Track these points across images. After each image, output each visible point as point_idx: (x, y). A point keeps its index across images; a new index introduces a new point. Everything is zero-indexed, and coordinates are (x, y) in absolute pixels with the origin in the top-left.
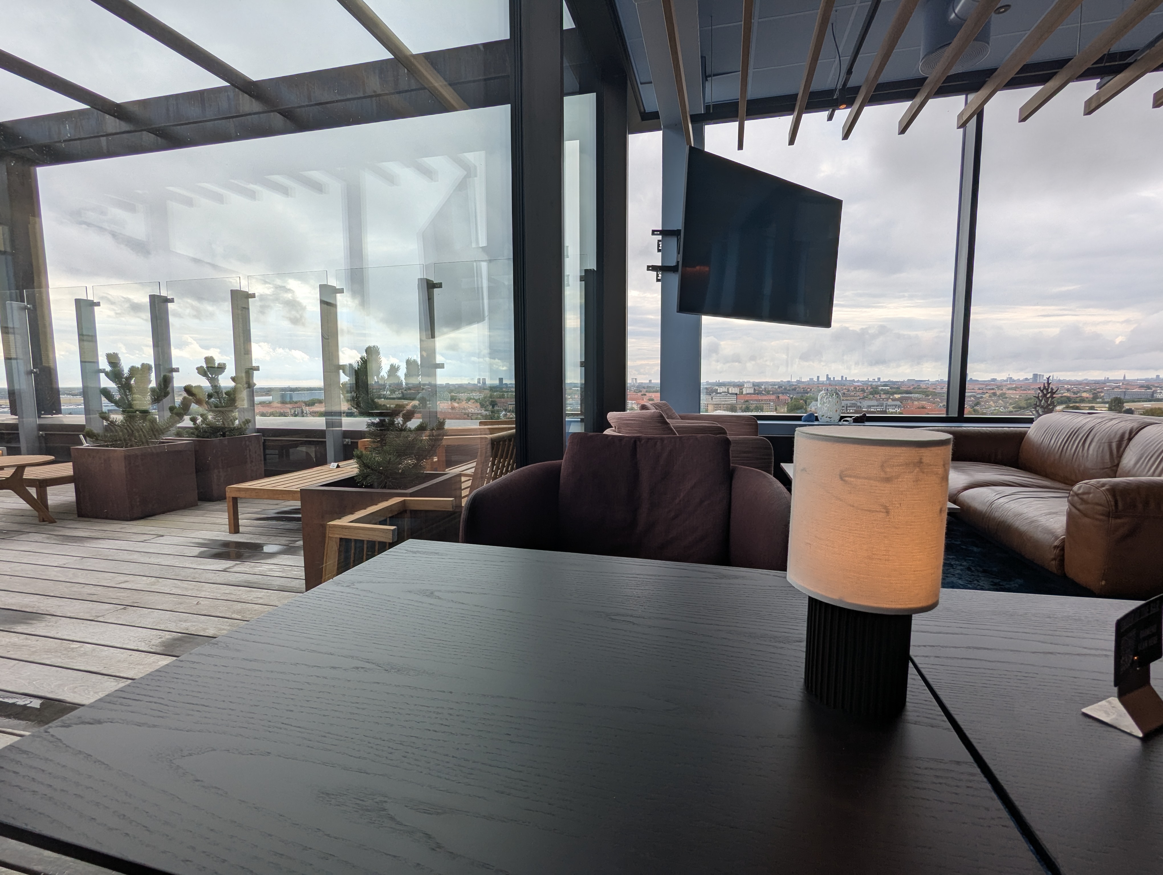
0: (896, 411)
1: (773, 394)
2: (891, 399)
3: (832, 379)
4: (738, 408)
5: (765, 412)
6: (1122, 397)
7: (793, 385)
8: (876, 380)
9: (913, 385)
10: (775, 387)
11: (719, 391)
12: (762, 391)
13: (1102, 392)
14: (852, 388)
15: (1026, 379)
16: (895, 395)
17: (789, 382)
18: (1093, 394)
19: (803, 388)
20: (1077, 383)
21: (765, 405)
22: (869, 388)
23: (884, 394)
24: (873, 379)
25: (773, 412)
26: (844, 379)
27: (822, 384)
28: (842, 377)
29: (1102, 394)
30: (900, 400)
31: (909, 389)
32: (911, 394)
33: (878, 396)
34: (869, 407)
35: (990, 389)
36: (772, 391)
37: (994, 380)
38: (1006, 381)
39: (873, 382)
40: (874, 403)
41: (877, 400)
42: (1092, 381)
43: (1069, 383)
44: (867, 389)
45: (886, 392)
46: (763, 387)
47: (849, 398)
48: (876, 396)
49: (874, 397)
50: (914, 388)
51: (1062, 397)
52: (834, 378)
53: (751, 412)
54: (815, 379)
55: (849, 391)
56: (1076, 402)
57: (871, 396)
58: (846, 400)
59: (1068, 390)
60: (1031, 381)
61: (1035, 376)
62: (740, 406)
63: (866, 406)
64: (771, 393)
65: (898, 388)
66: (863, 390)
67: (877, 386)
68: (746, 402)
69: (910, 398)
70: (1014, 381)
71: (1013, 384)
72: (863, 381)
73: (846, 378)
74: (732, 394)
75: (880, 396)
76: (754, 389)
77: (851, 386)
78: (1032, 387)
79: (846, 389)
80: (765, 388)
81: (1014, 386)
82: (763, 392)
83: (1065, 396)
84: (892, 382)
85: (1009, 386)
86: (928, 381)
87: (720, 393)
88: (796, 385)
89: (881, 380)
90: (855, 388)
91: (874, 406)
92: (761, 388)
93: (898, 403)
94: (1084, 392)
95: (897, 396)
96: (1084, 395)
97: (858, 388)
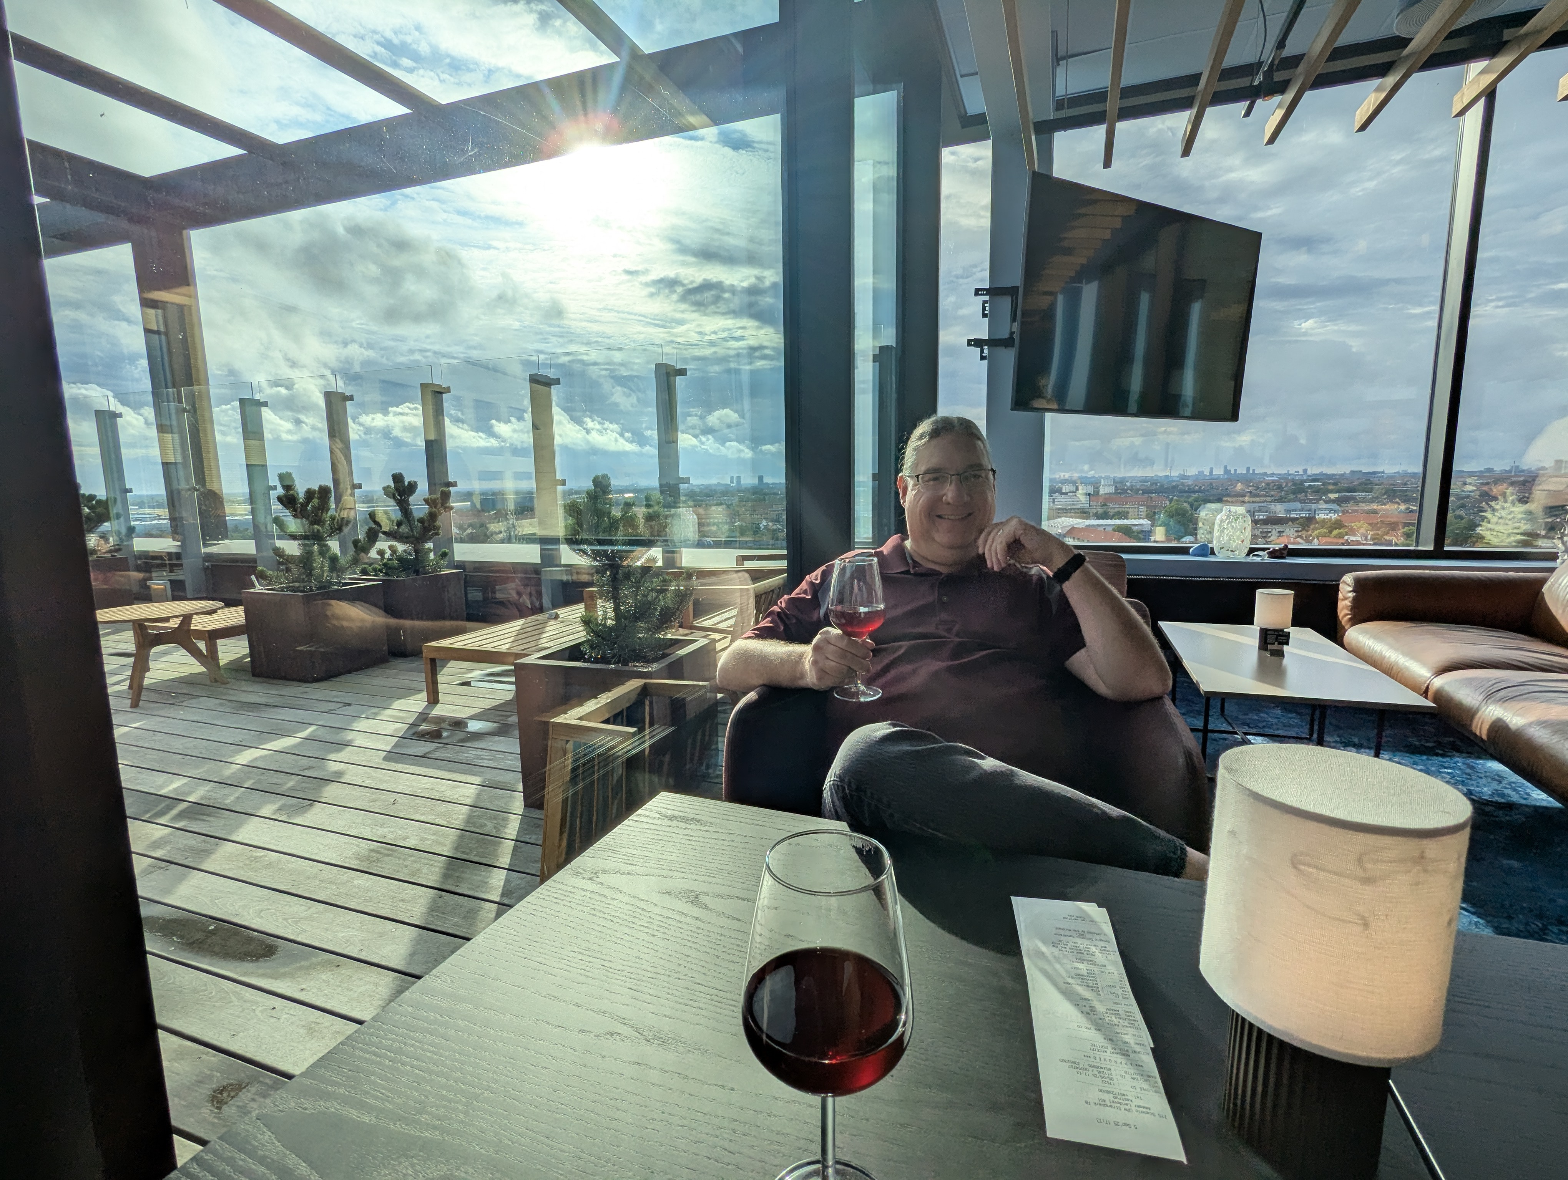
0: (1331, 517)
1: (1143, 493)
2: (1324, 500)
3: (1232, 472)
4: (1092, 514)
5: (1131, 519)
7: (1174, 481)
8: (1301, 472)
9: (1359, 479)
10: (1146, 484)
11: (1064, 491)
12: (1127, 489)
14: (1264, 484)
15: (1543, 469)
16: (1330, 495)
17: (1167, 476)
19: (1188, 485)
21: (1130, 510)
22: (1290, 484)
23: (1314, 492)
24: (1296, 472)
26: (1251, 472)
27: (1217, 479)
28: (1248, 469)
30: (1337, 501)
31: (1351, 485)
32: (1355, 492)
33: (1301, 496)
34: (1288, 511)
36: (1142, 490)
37: (1489, 470)
38: (1510, 471)
39: (1296, 475)
40: (1299, 505)
41: (1301, 502)
44: (1286, 486)
45: (1316, 490)
46: (1128, 484)
47: (1258, 499)
48: (1299, 496)
49: (1296, 497)
50: (1360, 484)
52: (1235, 470)
53: (1111, 519)
54: (1207, 472)
55: (1257, 488)
57: (1292, 496)
58: (1254, 502)
62: (1095, 511)
63: (1283, 510)
64: (1141, 492)
65: (1335, 484)
66: (1280, 488)
67: (1302, 482)
68: (1103, 505)
69: (1354, 498)
70: (1523, 471)
72: (1280, 475)
73: (1254, 470)
74: (1083, 494)
75: (1306, 496)
76: (1116, 487)
77: (1261, 482)
79: (1253, 486)
80: (1132, 486)
81: (1522, 479)
82: (1129, 491)
84: (1326, 474)
85: (1513, 479)
86: (1383, 472)
87: (1066, 493)
88: (1178, 481)
89: (1309, 472)
90: (1268, 484)
91: (1296, 510)
92: (1126, 485)
93: (1334, 506)
95: (1332, 496)
97: (1272, 485)
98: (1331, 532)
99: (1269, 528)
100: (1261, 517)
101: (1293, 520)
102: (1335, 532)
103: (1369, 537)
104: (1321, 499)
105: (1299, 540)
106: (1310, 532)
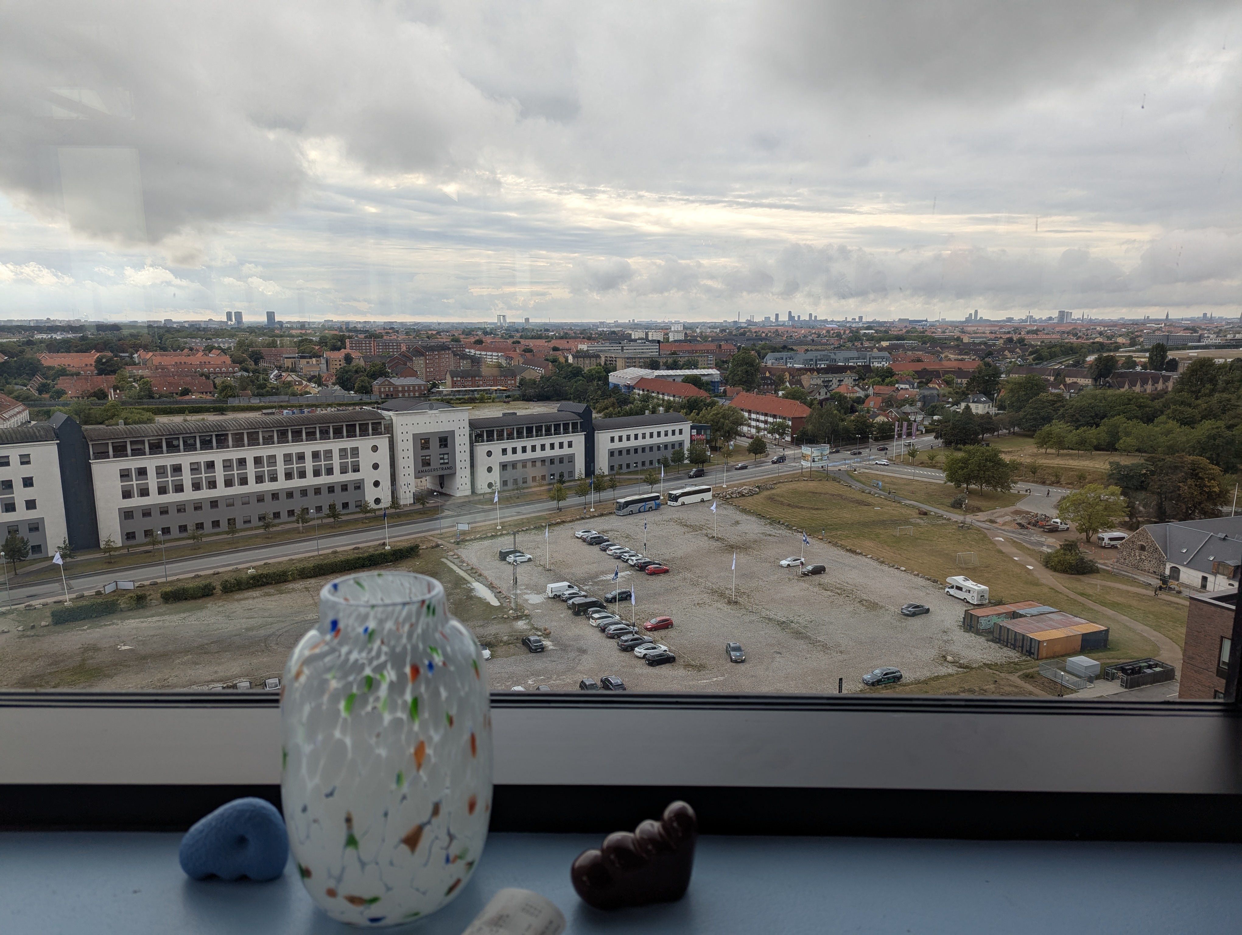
0: (883, 365)
1: (712, 341)
2: (877, 348)
3: (796, 319)
4: (661, 364)
5: (701, 369)
6: (1165, 343)
7: (742, 328)
8: (857, 320)
9: (906, 327)
10: (715, 330)
11: (633, 337)
12: (697, 336)
13: (1141, 336)
14: (824, 332)
15: (1050, 318)
16: (882, 343)
17: (735, 322)
18: (1131, 339)
19: (755, 332)
20: (1112, 323)
21: (700, 359)
22: (847, 332)
23: (867, 340)
24: (853, 319)
25: (712, 368)
26: (813, 318)
27: (782, 325)
28: (811, 315)
29: (1142, 340)
30: (888, 349)
31: (900, 333)
32: (904, 340)
33: (858, 344)
34: (848, 360)
35: (1005, 333)
36: (711, 337)
37: (1010, 320)
38: (1026, 321)
39: (853, 323)
40: (854, 354)
41: (857, 350)
42: (1130, 320)
43: (1102, 323)
44: (844, 333)
45: (871, 338)
46: (698, 331)
47: (819, 347)
48: (856, 344)
49: (853, 345)
50: (908, 332)
51: (1093, 343)
52: (799, 317)
53: (681, 369)
54: (773, 319)
55: (819, 336)
56: (1110, 351)
57: (849, 344)
58: (817, 350)
59: (1101, 334)
60: (1055, 321)
61: (1062, 313)
62: (665, 360)
63: (842, 359)
64: (710, 339)
65: (886, 332)
66: (839, 335)
67: (859, 329)
68: (673, 354)
69: (902, 346)
70: (1035, 321)
71: (1034, 325)
72: (839, 322)
73: (816, 317)
74: (653, 341)
75: (862, 344)
76: (686, 334)
77: (823, 329)
78: (1057, 329)
79: (815, 333)
80: (701, 333)
81: (1035, 328)
82: (699, 339)
83: (1098, 342)
84: (878, 322)
85: (1029, 328)
86: (926, 321)
87: (635, 340)
88: (745, 328)
89: (864, 320)
90: (828, 332)
91: (853, 358)
92: (695, 332)
93: (886, 354)
94: (1120, 336)
95: (885, 344)
96: (1120, 340)
97: (832, 332)
98: (883, 380)
99: (829, 377)
100: (823, 366)
101: (851, 368)
102: (887, 380)
103: (916, 384)
104: (874, 347)
105: (856, 388)
106: (866, 381)
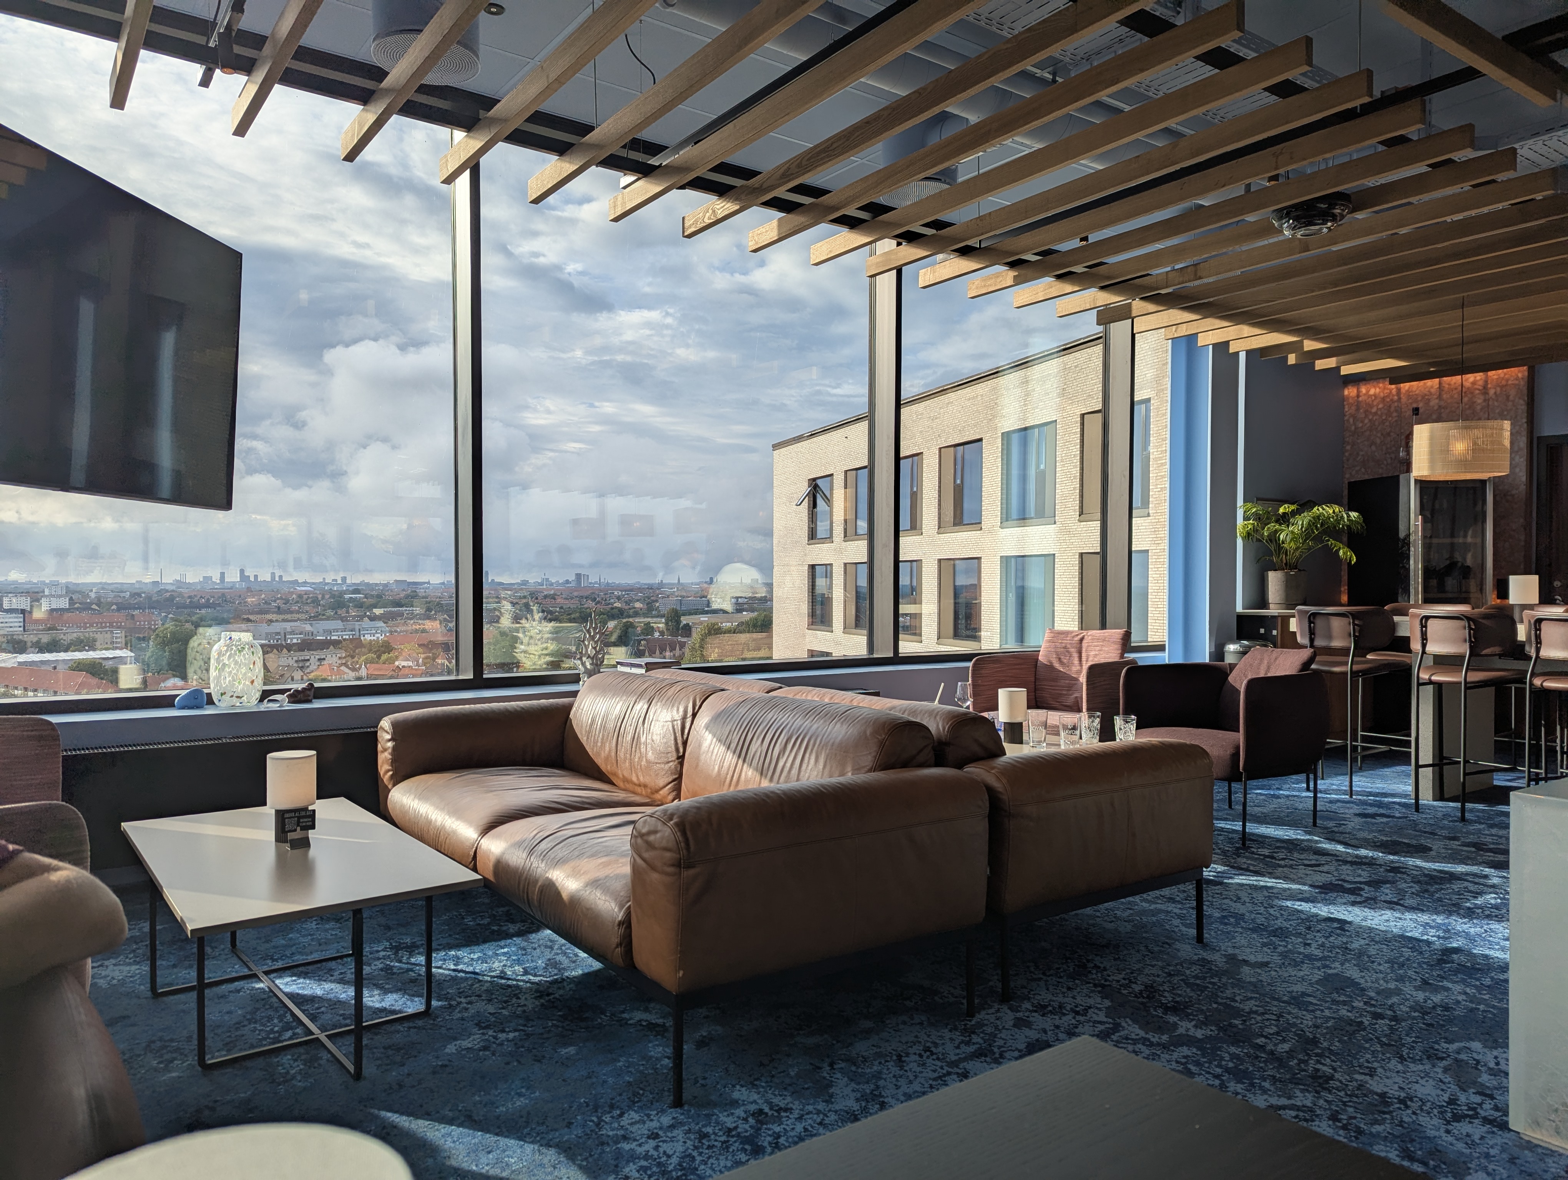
0: (378, 638)
1: (118, 610)
2: (368, 617)
3: (252, 579)
4: (29, 644)
5: (101, 650)
6: (678, 608)
7: (167, 591)
8: (339, 582)
9: (404, 590)
10: (122, 595)
12: (91, 603)
13: (657, 601)
14: (294, 596)
15: (567, 582)
16: (375, 610)
17: (155, 583)
18: (647, 604)
19: (190, 597)
20: (628, 588)
21: (98, 636)
22: (327, 597)
23: (356, 606)
24: (333, 580)
25: (121, 649)
26: (277, 579)
27: (231, 588)
28: (273, 575)
29: (657, 604)
30: (383, 618)
31: (397, 597)
32: (402, 606)
33: (342, 612)
34: (329, 632)
35: (520, 598)
36: (116, 604)
37: (525, 583)
38: (542, 584)
39: (334, 585)
40: (339, 624)
41: (343, 619)
42: (645, 584)
43: (619, 587)
44: (323, 598)
45: (359, 605)
46: (93, 595)
47: (288, 616)
48: (339, 612)
49: (336, 613)
50: (407, 597)
51: (612, 609)
52: (256, 577)
53: (66, 651)
54: (216, 578)
55: (287, 602)
56: (629, 617)
57: (330, 613)
58: (284, 620)
59: (619, 598)
60: (573, 584)
61: (578, 576)
62: (35, 638)
63: (321, 631)
64: (114, 607)
65: (379, 596)
66: (315, 601)
67: (342, 594)
68: (50, 629)
69: (401, 614)
70: (552, 584)
71: (551, 590)
72: (314, 583)
73: (281, 577)
74: (10, 611)
75: (348, 612)
76: (71, 599)
77: (292, 593)
78: (576, 594)
79: (281, 598)
80: (98, 598)
81: (552, 592)
82: (94, 606)
83: (616, 608)
84: (368, 584)
85: (545, 593)
86: (428, 583)
88: (173, 591)
89: (348, 581)
90: (300, 596)
91: (337, 630)
92: (89, 597)
93: (381, 624)
94: (638, 601)
95: (378, 611)
96: (638, 605)
97: (305, 596)
98: (379, 657)
99: (306, 655)
100: (295, 641)
101: (336, 644)
102: (384, 657)
103: (421, 661)
104: (365, 615)
105: (343, 668)
106: (356, 659)
